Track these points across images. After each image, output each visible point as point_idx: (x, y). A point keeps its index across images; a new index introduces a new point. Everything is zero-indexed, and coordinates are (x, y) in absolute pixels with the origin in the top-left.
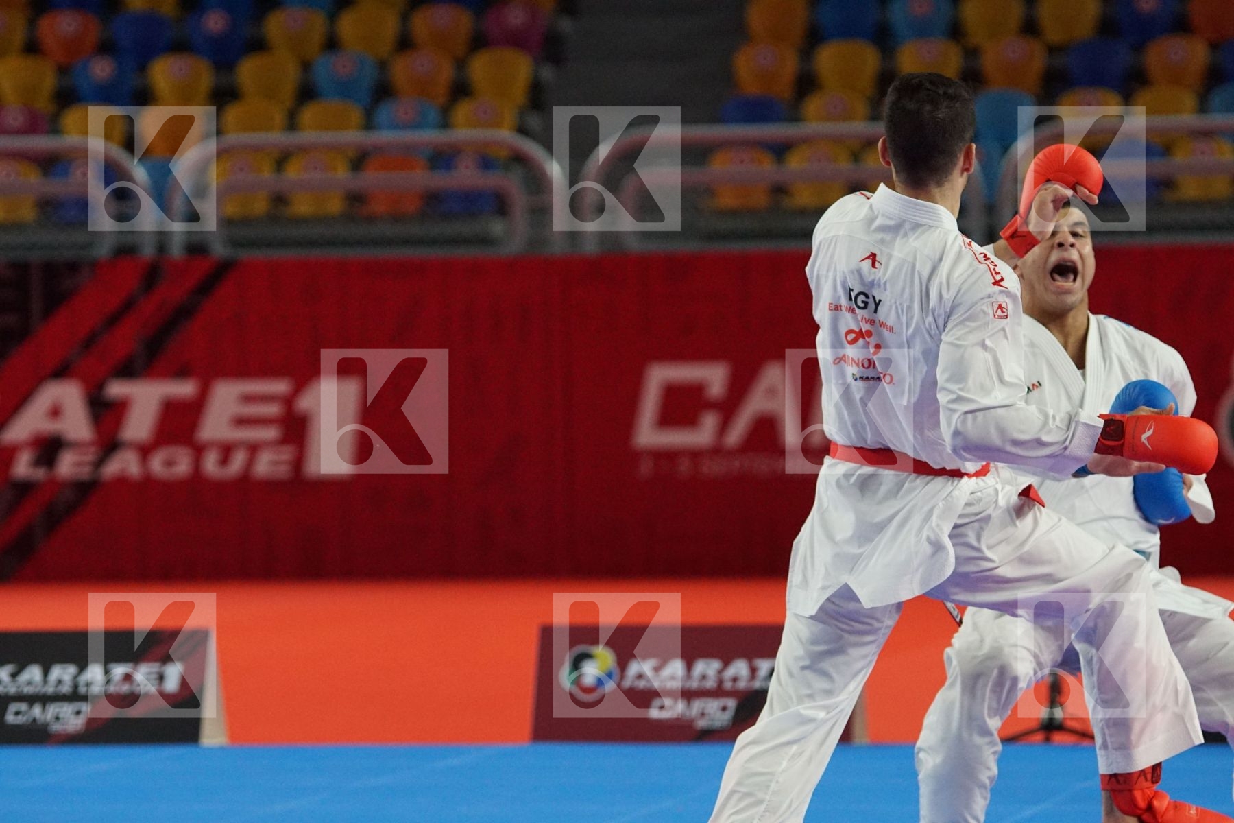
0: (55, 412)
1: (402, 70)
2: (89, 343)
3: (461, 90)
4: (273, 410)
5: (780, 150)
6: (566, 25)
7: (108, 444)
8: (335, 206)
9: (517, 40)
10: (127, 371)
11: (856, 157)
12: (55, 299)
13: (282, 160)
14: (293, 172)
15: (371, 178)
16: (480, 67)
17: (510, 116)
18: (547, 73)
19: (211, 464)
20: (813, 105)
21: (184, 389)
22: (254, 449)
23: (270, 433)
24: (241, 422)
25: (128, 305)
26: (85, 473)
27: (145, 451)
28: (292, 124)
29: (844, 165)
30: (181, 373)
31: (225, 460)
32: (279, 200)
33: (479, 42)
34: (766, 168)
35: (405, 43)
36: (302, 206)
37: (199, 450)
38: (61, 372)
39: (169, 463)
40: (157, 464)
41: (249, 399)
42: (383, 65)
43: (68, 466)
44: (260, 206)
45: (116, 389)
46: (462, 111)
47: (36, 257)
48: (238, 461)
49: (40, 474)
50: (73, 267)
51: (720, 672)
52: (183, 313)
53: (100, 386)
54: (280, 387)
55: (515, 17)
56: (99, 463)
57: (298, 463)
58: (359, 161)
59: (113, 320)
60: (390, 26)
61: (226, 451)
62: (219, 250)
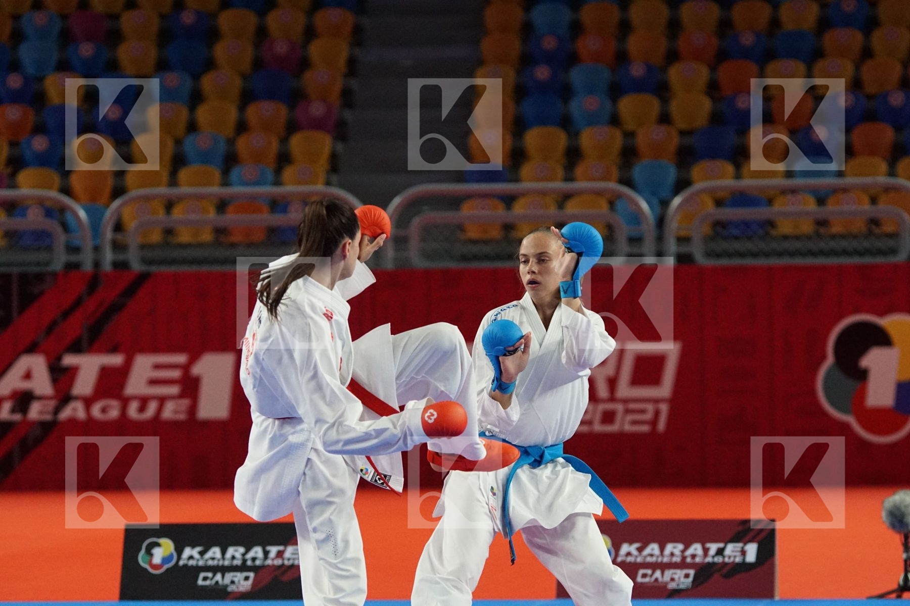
0: (28, 376)
1: (243, 145)
2: (51, 328)
3: (284, 159)
4: (176, 374)
5: (509, 200)
6: (348, 115)
7: (64, 397)
8: (207, 236)
9: (318, 125)
10: (76, 348)
11: (561, 205)
12: (28, 300)
13: (169, 206)
14: (178, 213)
15: (230, 218)
16: (296, 142)
17: (322, 177)
18: (340, 147)
19: (133, 411)
20: (526, 170)
21: (116, 360)
22: (162, 400)
23: (174, 390)
24: (153, 382)
25: (78, 303)
26: (48, 417)
27: (88, 402)
28: (173, 182)
29: (553, 210)
30: (113, 350)
31: (142, 409)
32: (169, 232)
33: (292, 127)
34: (500, 212)
35: (242, 127)
36: (185, 237)
37: (125, 402)
38: (31, 349)
39: (104, 410)
40: (96, 411)
41: (157, 367)
42: (231, 142)
43: (35, 412)
44: (156, 237)
45: (69, 360)
46: (288, 173)
47: (15, 270)
48: (152, 407)
49: (17, 417)
50: (40, 277)
51: (683, 551)
52: (115, 308)
53: (59, 358)
54: (181, 359)
55: (317, 109)
56: (57, 410)
57: (192, 410)
58: (222, 206)
59: (66, 314)
60: (233, 114)
61: (144, 402)
62: (137, 266)
